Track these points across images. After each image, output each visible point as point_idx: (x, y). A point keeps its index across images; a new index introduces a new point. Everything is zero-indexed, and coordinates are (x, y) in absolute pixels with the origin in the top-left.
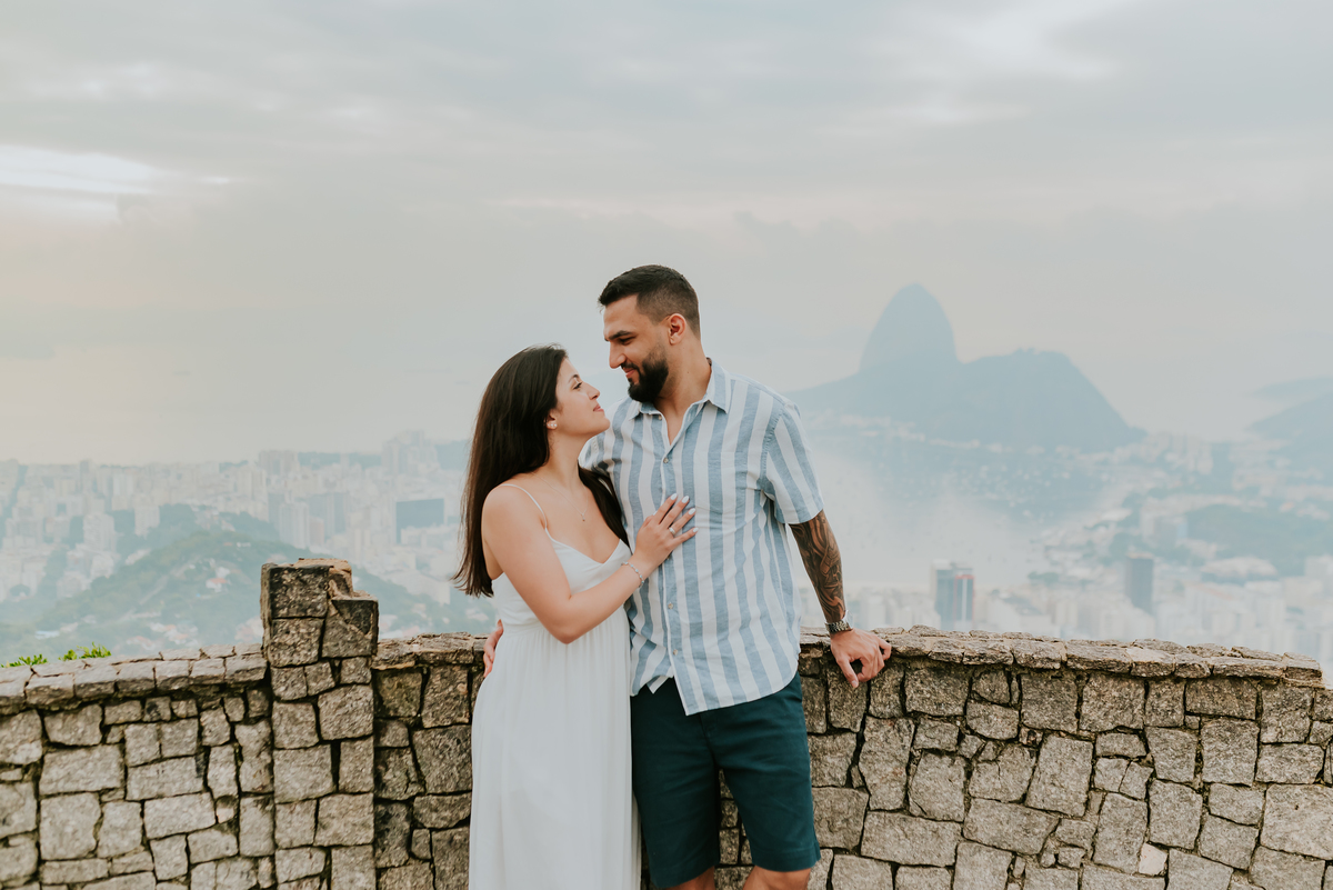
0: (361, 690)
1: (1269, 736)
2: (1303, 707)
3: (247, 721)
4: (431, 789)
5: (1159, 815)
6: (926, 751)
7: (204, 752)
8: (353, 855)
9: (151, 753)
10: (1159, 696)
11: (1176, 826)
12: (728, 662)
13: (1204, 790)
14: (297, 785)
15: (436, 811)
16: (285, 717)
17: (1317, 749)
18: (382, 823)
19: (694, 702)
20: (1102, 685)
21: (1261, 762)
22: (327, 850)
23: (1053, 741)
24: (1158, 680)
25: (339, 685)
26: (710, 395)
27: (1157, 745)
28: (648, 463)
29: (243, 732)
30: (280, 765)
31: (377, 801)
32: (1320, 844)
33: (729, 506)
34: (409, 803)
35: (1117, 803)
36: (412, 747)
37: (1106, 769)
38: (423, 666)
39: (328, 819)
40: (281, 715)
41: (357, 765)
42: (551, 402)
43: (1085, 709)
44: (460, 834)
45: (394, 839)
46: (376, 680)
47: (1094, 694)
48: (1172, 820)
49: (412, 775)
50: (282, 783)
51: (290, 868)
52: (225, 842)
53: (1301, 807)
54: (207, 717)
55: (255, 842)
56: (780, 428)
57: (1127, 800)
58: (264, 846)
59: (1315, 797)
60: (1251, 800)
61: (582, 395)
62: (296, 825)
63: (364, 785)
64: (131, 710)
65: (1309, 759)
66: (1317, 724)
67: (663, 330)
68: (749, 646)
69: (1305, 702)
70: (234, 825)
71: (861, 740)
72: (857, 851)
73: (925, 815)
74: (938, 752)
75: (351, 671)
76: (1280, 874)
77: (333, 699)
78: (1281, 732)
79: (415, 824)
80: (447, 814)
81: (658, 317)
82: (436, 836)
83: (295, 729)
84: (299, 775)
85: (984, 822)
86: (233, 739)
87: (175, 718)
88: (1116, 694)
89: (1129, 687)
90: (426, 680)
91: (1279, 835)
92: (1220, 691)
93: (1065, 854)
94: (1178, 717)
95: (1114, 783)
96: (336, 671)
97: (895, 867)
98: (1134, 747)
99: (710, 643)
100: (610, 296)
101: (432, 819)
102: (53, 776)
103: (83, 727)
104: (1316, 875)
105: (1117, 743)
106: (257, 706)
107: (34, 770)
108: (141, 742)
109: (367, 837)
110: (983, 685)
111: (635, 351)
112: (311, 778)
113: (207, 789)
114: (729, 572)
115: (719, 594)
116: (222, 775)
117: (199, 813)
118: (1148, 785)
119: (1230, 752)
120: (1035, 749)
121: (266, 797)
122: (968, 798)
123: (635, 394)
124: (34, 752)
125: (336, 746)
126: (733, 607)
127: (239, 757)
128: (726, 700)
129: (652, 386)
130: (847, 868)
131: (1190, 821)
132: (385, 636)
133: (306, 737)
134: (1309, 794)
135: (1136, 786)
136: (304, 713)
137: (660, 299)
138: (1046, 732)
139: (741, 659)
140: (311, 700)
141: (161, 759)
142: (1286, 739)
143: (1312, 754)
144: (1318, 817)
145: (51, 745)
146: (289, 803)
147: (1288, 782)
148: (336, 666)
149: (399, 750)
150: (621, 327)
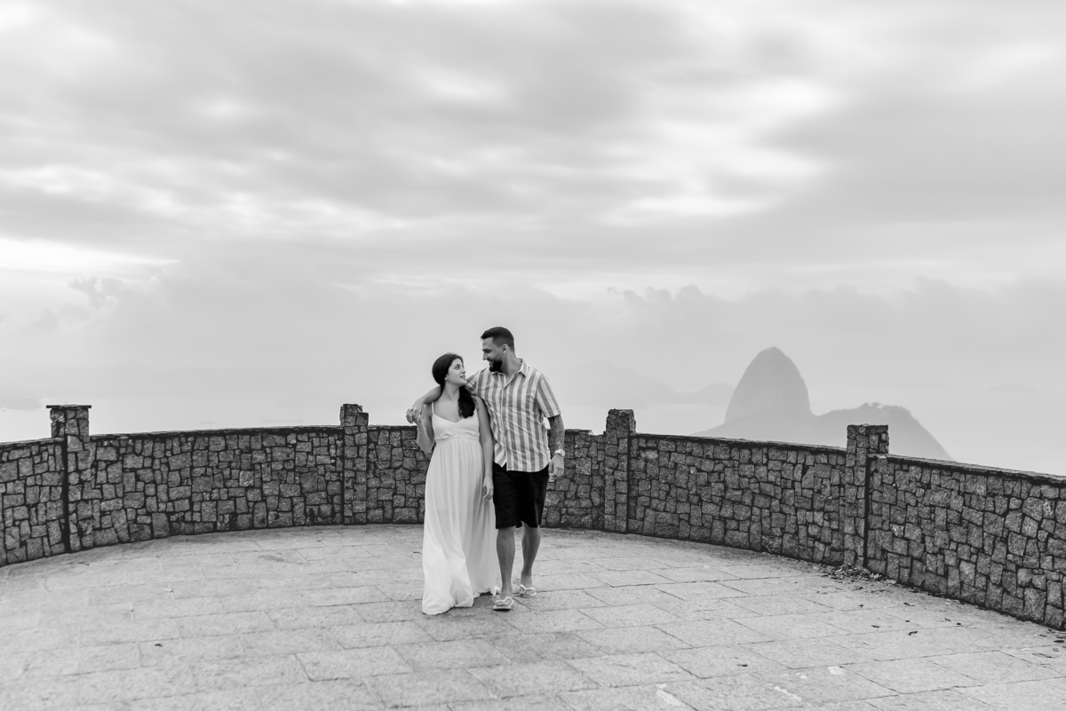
0: (364, 434)
1: (576, 446)
3: (339, 440)
4: (380, 460)
7: (329, 446)
8: (362, 474)
9: (318, 444)
14: (349, 455)
15: (381, 465)
16: (347, 439)
18: (368, 467)
21: (575, 452)
22: (355, 472)
25: (359, 432)
26: (521, 370)
28: (498, 389)
29: (338, 442)
30: (346, 450)
31: (367, 461)
32: (588, 471)
33: (524, 406)
34: (374, 463)
36: (375, 449)
38: (379, 429)
39: (356, 464)
41: (363, 451)
42: (447, 372)
44: (387, 471)
45: (371, 472)
46: (368, 432)
49: (376, 456)
50: (346, 455)
51: (347, 475)
52: (333, 468)
53: (584, 463)
54: (330, 438)
55: (339, 469)
56: (542, 382)
58: (341, 469)
59: (587, 461)
60: (573, 462)
61: (458, 372)
63: (365, 457)
64: (313, 435)
65: (585, 452)
66: (587, 443)
67: (501, 350)
69: (584, 438)
70: (335, 464)
75: (362, 429)
76: (580, 480)
77: (358, 435)
81: (500, 346)
83: (349, 442)
84: (349, 453)
86: (335, 444)
87: (323, 437)
90: (379, 434)
91: (579, 470)
96: (359, 429)
100: (486, 335)
101: (380, 467)
102: (299, 447)
103: (304, 437)
106: (341, 436)
107: (294, 446)
108: (316, 442)
109: (365, 470)
111: (491, 355)
112: (353, 454)
113: (329, 455)
116: (333, 451)
117: (327, 460)
121: (343, 458)
124: (295, 442)
125: (358, 447)
127: (336, 448)
129: (498, 367)
132: (369, 424)
133: (352, 444)
136: (351, 438)
137: (500, 340)
140: (353, 435)
141: (320, 446)
142: (580, 447)
143: (586, 450)
144: (587, 465)
145: (298, 441)
146: (348, 459)
147: (581, 457)
148: (359, 427)
149: (372, 450)
150: (486, 347)
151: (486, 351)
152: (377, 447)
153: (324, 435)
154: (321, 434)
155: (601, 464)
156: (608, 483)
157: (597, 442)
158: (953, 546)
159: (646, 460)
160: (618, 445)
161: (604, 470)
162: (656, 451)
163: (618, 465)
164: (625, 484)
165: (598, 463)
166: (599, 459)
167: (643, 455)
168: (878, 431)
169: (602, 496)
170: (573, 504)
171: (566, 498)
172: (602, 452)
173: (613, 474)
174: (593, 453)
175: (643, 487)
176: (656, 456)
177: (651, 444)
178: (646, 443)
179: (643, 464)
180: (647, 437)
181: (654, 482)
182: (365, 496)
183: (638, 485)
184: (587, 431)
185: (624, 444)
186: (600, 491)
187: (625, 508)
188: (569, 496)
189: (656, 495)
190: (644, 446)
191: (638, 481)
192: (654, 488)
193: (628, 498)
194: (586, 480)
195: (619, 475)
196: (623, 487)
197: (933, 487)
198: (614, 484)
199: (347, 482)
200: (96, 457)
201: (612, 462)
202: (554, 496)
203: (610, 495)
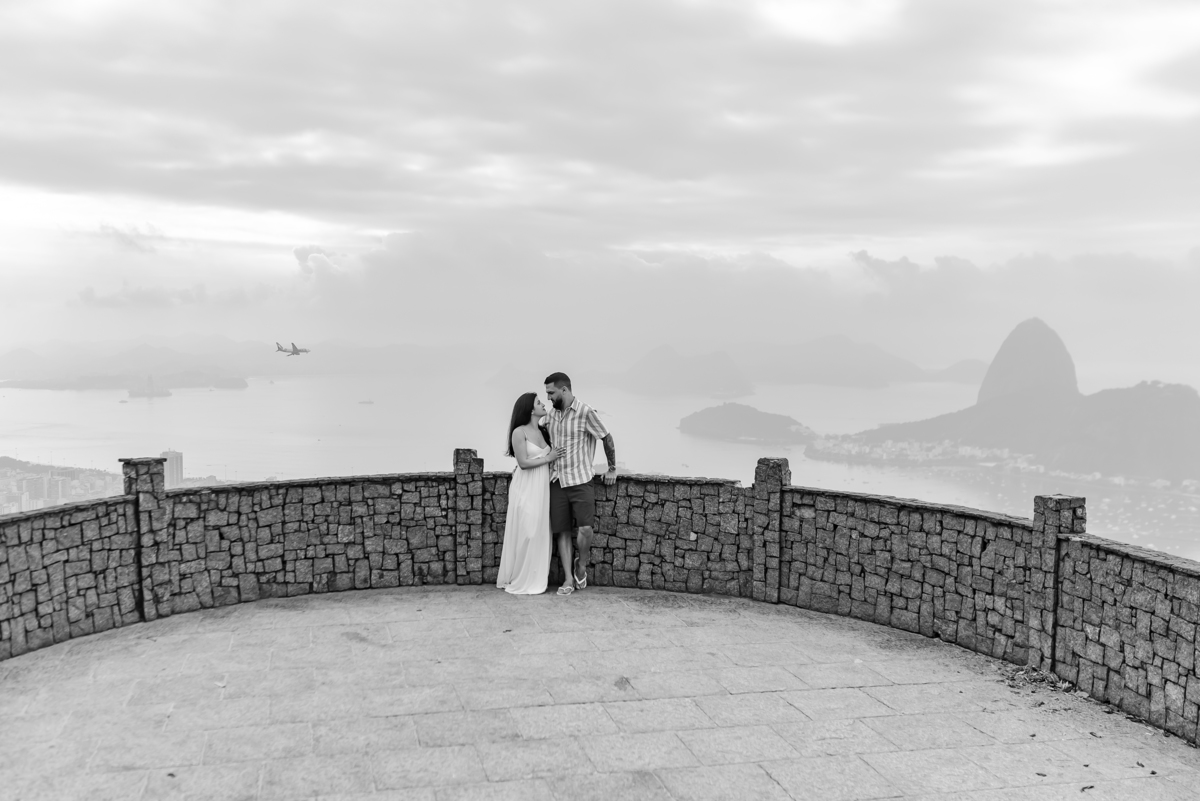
0: (479, 483)
2: (730, 492)
3: (450, 489)
4: (497, 512)
5: (695, 524)
6: (634, 506)
7: (439, 496)
8: (476, 527)
9: (426, 494)
10: (694, 489)
11: (699, 527)
12: (573, 475)
13: (706, 516)
14: (462, 507)
15: (497, 518)
16: (460, 488)
18: (484, 520)
19: (564, 485)
20: (679, 487)
21: (719, 508)
22: (470, 525)
23: (667, 503)
24: (694, 485)
25: (473, 480)
26: (572, 406)
27: (694, 504)
28: (557, 423)
29: (449, 492)
30: (458, 501)
31: (483, 514)
32: (734, 530)
33: (576, 435)
34: (491, 515)
35: (684, 521)
36: (492, 499)
37: (681, 511)
38: (496, 477)
39: (470, 517)
41: (478, 502)
42: (533, 407)
43: (675, 494)
45: (487, 525)
46: (483, 480)
47: (677, 489)
48: (698, 525)
49: (492, 507)
50: (459, 506)
51: (460, 529)
52: (444, 521)
53: (729, 520)
54: (440, 487)
55: (451, 522)
57: (687, 520)
58: (453, 523)
59: (733, 517)
60: (717, 518)
61: (540, 406)
62: (462, 517)
63: (480, 509)
64: (422, 484)
65: (731, 506)
66: (733, 497)
67: (561, 391)
68: (579, 472)
69: (730, 490)
70: (446, 517)
71: (616, 503)
72: (615, 535)
73: (634, 525)
74: (637, 507)
75: (476, 477)
76: (725, 539)
78: (724, 499)
79: (493, 521)
81: (560, 388)
83: (462, 492)
84: (462, 504)
85: (650, 527)
86: (446, 494)
87: (433, 487)
88: (683, 489)
89: (686, 487)
90: (496, 481)
91: (724, 528)
93: (671, 535)
94: (698, 495)
95: (683, 515)
96: (473, 477)
97: (626, 540)
98: (688, 505)
99: (569, 470)
100: (548, 381)
101: (497, 520)
102: (404, 497)
103: (411, 487)
105: (683, 503)
106: (452, 485)
107: (400, 496)
108: (425, 492)
109: (480, 523)
110: (649, 487)
111: (554, 396)
112: (466, 505)
113: (440, 506)
114: (575, 451)
115: (572, 457)
116: (444, 502)
117: (438, 512)
118: (692, 515)
119: (712, 505)
120: (663, 505)
121: (455, 509)
122: (645, 520)
123: (554, 406)
124: (400, 492)
125: (472, 497)
126: (575, 460)
127: (448, 499)
128: (571, 483)
129: (559, 405)
131: (702, 525)
132: (485, 471)
133: (465, 494)
134: (731, 516)
135: (689, 516)
136: (464, 487)
137: (560, 383)
138: (666, 501)
139: (577, 475)
140: (466, 484)
141: (429, 497)
142: (725, 501)
143: (732, 504)
144: (733, 522)
145: (404, 491)
146: (460, 511)
147: (726, 513)
148: (473, 475)
149: (488, 500)
150: (550, 390)
151: (550, 393)
152: (494, 497)
153: (434, 484)
154: (430, 483)
155: (750, 522)
156: (757, 544)
157: (745, 496)
158: (1158, 661)
159: (802, 520)
160: (769, 500)
161: (753, 529)
162: (813, 509)
163: (768, 524)
164: (777, 546)
165: (746, 520)
166: (747, 516)
167: (798, 513)
168: (1072, 505)
169: (750, 558)
170: (717, 566)
171: (709, 559)
172: (750, 507)
173: (763, 534)
174: (740, 508)
175: (798, 550)
176: (813, 515)
177: (807, 500)
178: (801, 498)
179: (797, 524)
180: (803, 493)
181: (810, 546)
182: (480, 553)
183: (791, 548)
184: (733, 483)
185: (775, 499)
186: (748, 553)
187: (777, 574)
188: (712, 557)
189: (812, 561)
190: (799, 502)
191: (792, 543)
192: (810, 552)
193: (781, 562)
194: (732, 540)
195: (769, 535)
196: (774, 550)
197: (1135, 585)
198: (765, 545)
199: (460, 537)
200: (173, 515)
201: (761, 520)
202: (695, 557)
203: (759, 556)
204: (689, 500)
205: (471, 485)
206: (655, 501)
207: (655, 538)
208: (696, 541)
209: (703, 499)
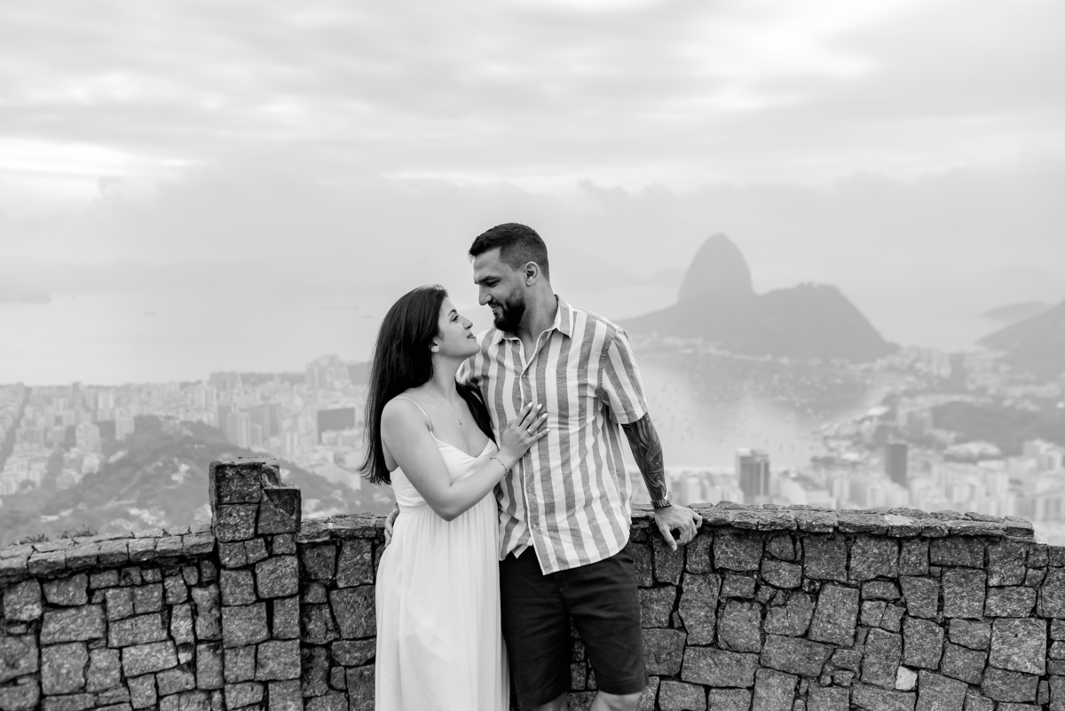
0: (289, 559)
1: (994, 581)
2: (1020, 558)
3: (200, 584)
4: (345, 636)
5: (910, 643)
6: (731, 599)
7: (167, 610)
8: (285, 688)
9: (126, 610)
10: (909, 552)
11: (924, 652)
12: (575, 534)
13: (945, 623)
14: (240, 634)
15: (349, 652)
16: (230, 581)
17: (1031, 589)
18: (307, 663)
19: (550, 566)
20: (866, 544)
21: (989, 601)
22: (265, 684)
23: (829, 589)
24: (909, 539)
25: (271, 555)
26: (558, 325)
27: (909, 590)
28: (510, 378)
29: (198, 593)
30: (227, 619)
31: (303, 645)
32: (1034, 663)
33: (573, 411)
34: (327, 646)
35: (878, 635)
36: (329, 603)
37: (870, 609)
38: (337, 540)
39: (265, 660)
40: (227, 580)
41: (286, 617)
42: (435, 331)
43: (853, 563)
44: (368, 670)
45: (317, 675)
46: (300, 551)
47: (860, 551)
48: (920, 648)
49: (329, 625)
50: (229, 632)
51: (236, 698)
52: (185, 679)
53: (1020, 635)
54: (169, 582)
55: (208, 679)
56: (613, 348)
57: (886, 633)
58: (215, 681)
59: (1030, 628)
60: (981, 631)
61: (458, 328)
62: (240, 665)
63: (293, 633)
64: (110, 577)
65: (1025, 598)
66: (1031, 571)
67: (521, 275)
68: (592, 520)
69: (1021, 554)
70: (192, 666)
71: (679, 591)
72: (678, 677)
73: (732, 648)
74: (740, 600)
75: (281, 545)
76: (1004, 688)
77: (267, 567)
78: (1003, 578)
79: (333, 662)
80: (358, 654)
81: (517, 265)
82: (350, 672)
83: (238, 591)
84: (239, 627)
85: (777, 653)
86: (190, 599)
87: (144, 583)
88: (876, 551)
89: (887, 545)
90: (339, 551)
91: (1002, 657)
92: (956, 547)
93: (839, 676)
94: (924, 567)
95: (876, 620)
96: (269, 545)
97: (708, 689)
98: (891, 591)
99: (561, 518)
100: (478, 248)
101: (346, 659)
102: (51, 628)
103: (73, 591)
104: (1032, 688)
105: (878, 590)
106: (208, 572)
107: (36, 626)
108: (118, 602)
109: (296, 674)
110: (774, 547)
111: (500, 291)
112: (251, 628)
113: (170, 637)
114: (575, 462)
115: (567, 480)
116: (182, 627)
117: (164, 657)
118: (902, 621)
119: (965, 594)
120: (815, 595)
121: (216, 644)
122: (764, 635)
123: (499, 325)
124: (36, 611)
125: (270, 604)
126: (578, 490)
127: (195, 613)
128: (574, 560)
129: (513, 319)
130: (671, 691)
131: (934, 648)
133: (247, 596)
134: (1025, 625)
135: (893, 623)
136: (244, 578)
137: (518, 250)
138: (824, 582)
139: (585, 530)
140: (250, 568)
141: (134, 615)
142: (1008, 583)
143: (1027, 594)
144: (1033, 642)
145: (48, 606)
146: (234, 646)
147: (1011, 616)
148: (269, 540)
149: (319, 605)
150: (486, 273)
151: (487, 282)
152: (334, 595)
153: (149, 575)
154: (135, 574)
194: (1026, 690)
204: (896, 582)
205: (264, 570)
206: (793, 583)
207: (792, 682)
208: (916, 690)
209: (940, 578)
